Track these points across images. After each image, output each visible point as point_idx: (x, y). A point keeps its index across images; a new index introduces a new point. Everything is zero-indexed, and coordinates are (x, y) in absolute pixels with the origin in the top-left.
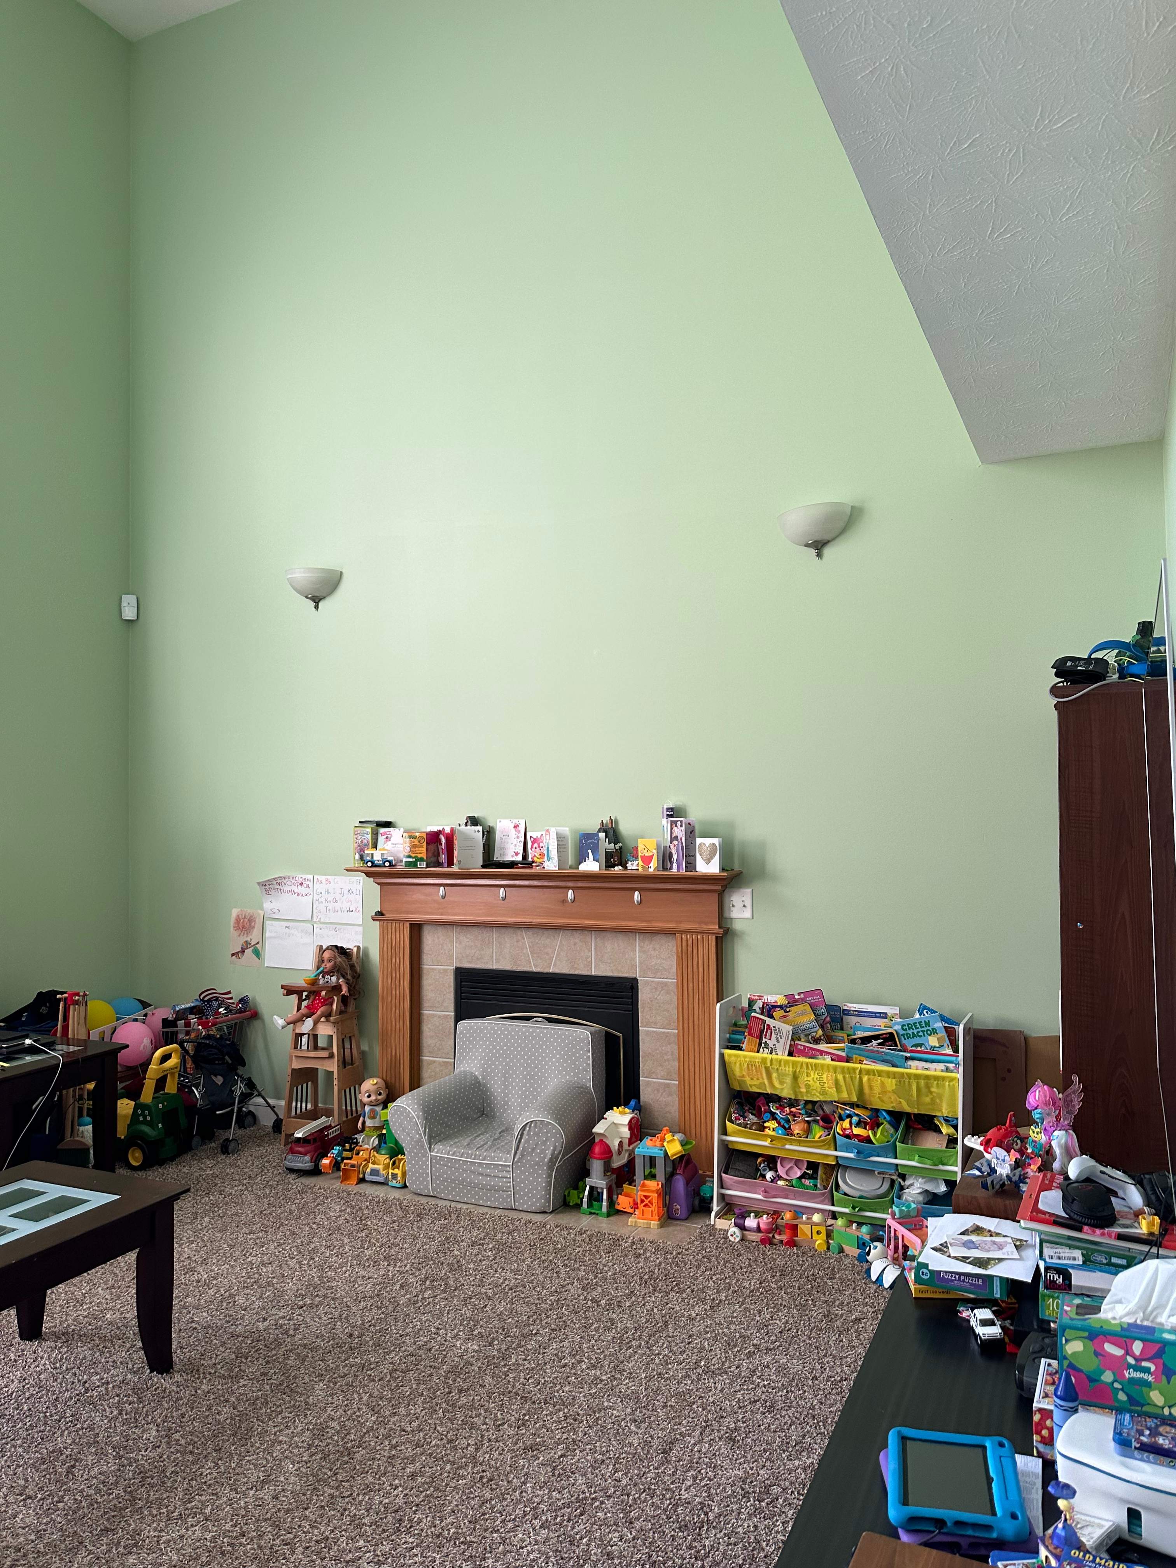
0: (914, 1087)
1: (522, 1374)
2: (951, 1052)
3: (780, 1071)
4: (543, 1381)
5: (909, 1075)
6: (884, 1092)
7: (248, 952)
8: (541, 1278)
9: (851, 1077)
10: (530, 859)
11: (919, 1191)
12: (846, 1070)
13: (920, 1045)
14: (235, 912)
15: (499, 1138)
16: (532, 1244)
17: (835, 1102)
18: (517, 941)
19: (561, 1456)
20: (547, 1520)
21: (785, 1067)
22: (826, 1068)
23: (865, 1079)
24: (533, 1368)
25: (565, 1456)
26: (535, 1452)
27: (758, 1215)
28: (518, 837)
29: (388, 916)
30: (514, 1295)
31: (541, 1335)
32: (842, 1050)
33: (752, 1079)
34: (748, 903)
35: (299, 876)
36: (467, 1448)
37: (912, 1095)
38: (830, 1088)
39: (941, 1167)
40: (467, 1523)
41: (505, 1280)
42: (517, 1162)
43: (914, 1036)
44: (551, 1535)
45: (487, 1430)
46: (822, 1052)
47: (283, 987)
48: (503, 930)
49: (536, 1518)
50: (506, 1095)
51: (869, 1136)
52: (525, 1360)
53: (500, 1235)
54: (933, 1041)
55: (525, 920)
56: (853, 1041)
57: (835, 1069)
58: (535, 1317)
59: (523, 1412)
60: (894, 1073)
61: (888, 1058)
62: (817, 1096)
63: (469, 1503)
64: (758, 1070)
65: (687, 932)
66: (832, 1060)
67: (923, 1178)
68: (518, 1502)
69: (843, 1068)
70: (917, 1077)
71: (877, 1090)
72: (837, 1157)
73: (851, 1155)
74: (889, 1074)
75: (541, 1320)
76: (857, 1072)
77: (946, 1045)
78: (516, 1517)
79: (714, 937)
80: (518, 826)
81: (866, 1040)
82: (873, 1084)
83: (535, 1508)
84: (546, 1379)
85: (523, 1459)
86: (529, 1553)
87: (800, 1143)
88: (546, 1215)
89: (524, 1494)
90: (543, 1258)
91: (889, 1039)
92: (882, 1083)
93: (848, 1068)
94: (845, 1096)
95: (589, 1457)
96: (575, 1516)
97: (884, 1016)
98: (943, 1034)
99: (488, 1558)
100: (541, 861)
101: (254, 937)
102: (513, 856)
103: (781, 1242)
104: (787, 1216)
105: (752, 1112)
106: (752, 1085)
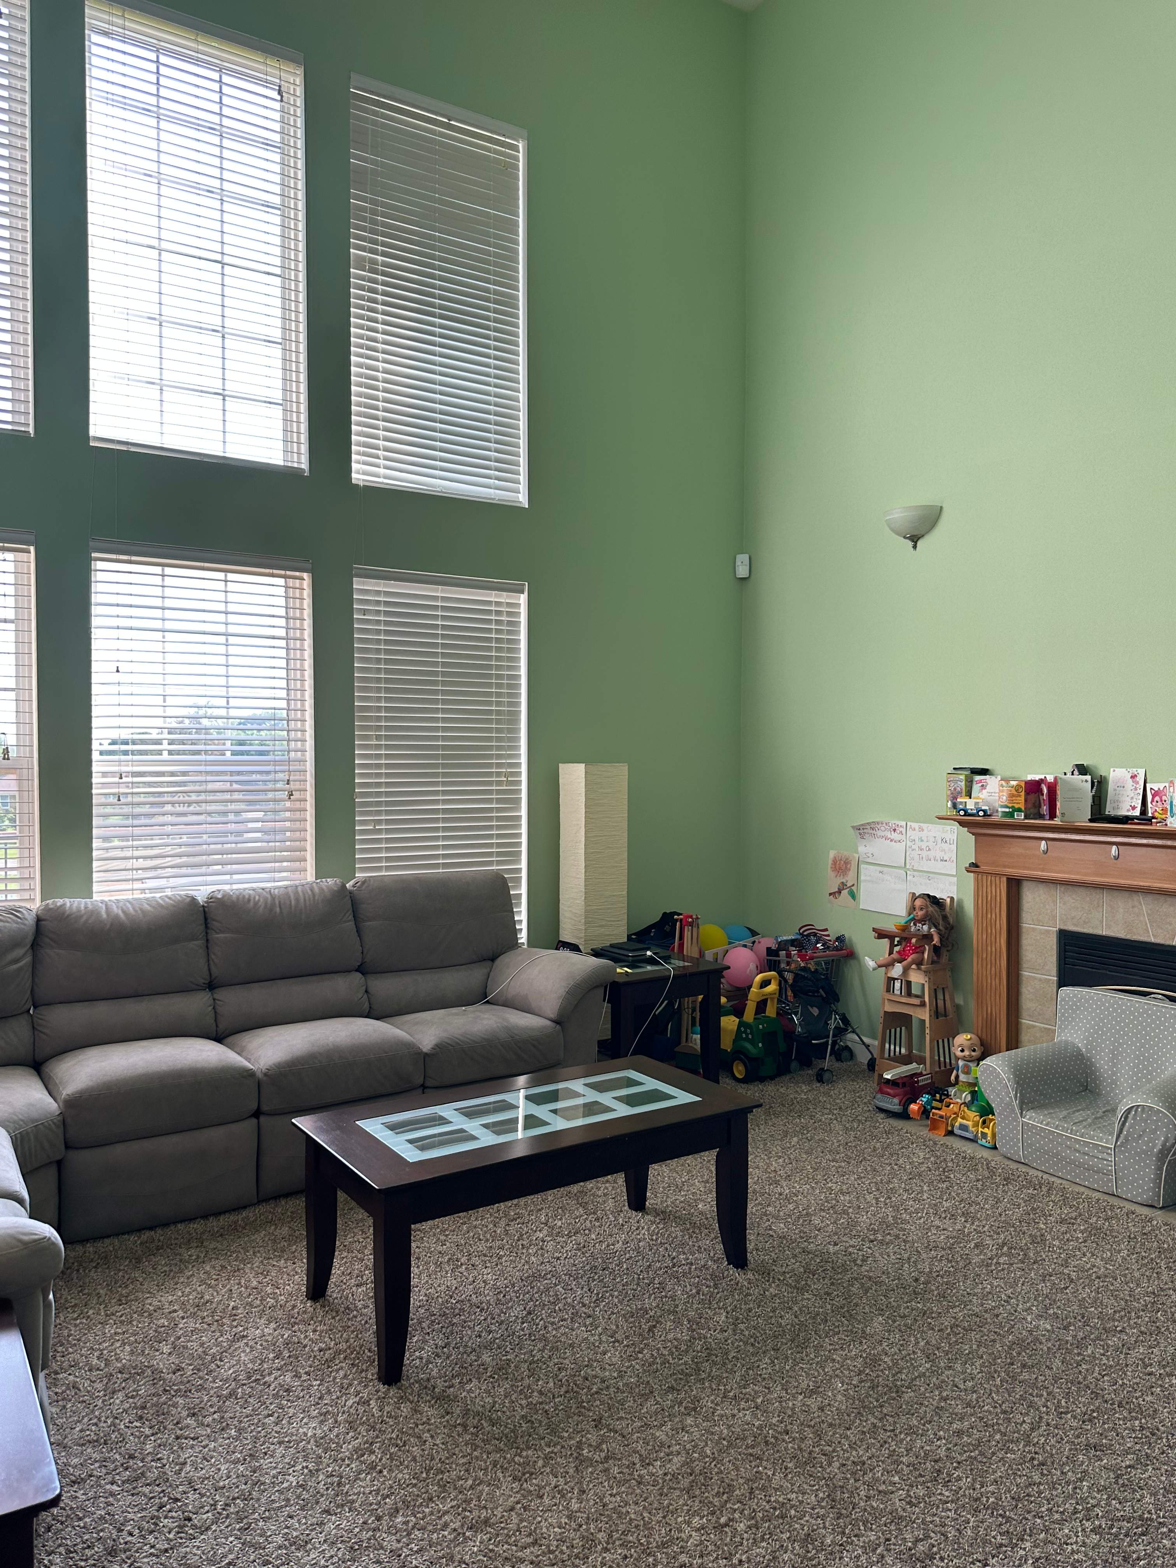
1: (1097, 1368)
4: (1120, 1382)
7: (845, 892)
8: (1137, 1274)
10: (1150, 815)
14: (832, 854)
15: (1101, 1117)
16: (1132, 1236)
18: (1133, 907)
19: (1130, 1466)
20: (1100, 1526)
24: (1111, 1366)
25: (1133, 1467)
26: (1098, 1453)
28: (1136, 789)
29: (983, 868)
30: (1101, 1284)
31: (1127, 1334)
35: (893, 822)
36: (1021, 1425)
40: (1009, 1498)
41: (1094, 1266)
42: (1121, 1146)
44: (1103, 1543)
45: (1047, 1413)
47: (874, 930)
48: (1116, 893)
49: (1088, 1520)
50: (1114, 1074)
52: (1104, 1355)
53: (1095, 1219)
55: (1142, 884)
58: (1123, 1313)
59: (1092, 1407)
63: (1014, 1478)
68: (1070, 1497)
75: (1130, 1319)
78: (1065, 1510)
80: (1136, 776)
83: (1088, 1510)
84: (1125, 1381)
85: (1084, 1455)
86: (1073, 1552)
88: (1155, 1210)
89: (1078, 1491)
90: (1144, 1254)
95: (1163, 1478)
96: (1135, 1533)
99: (1027, 1540)
100: (1163, 816)
101: (850, 879)
102: (1128, 810)
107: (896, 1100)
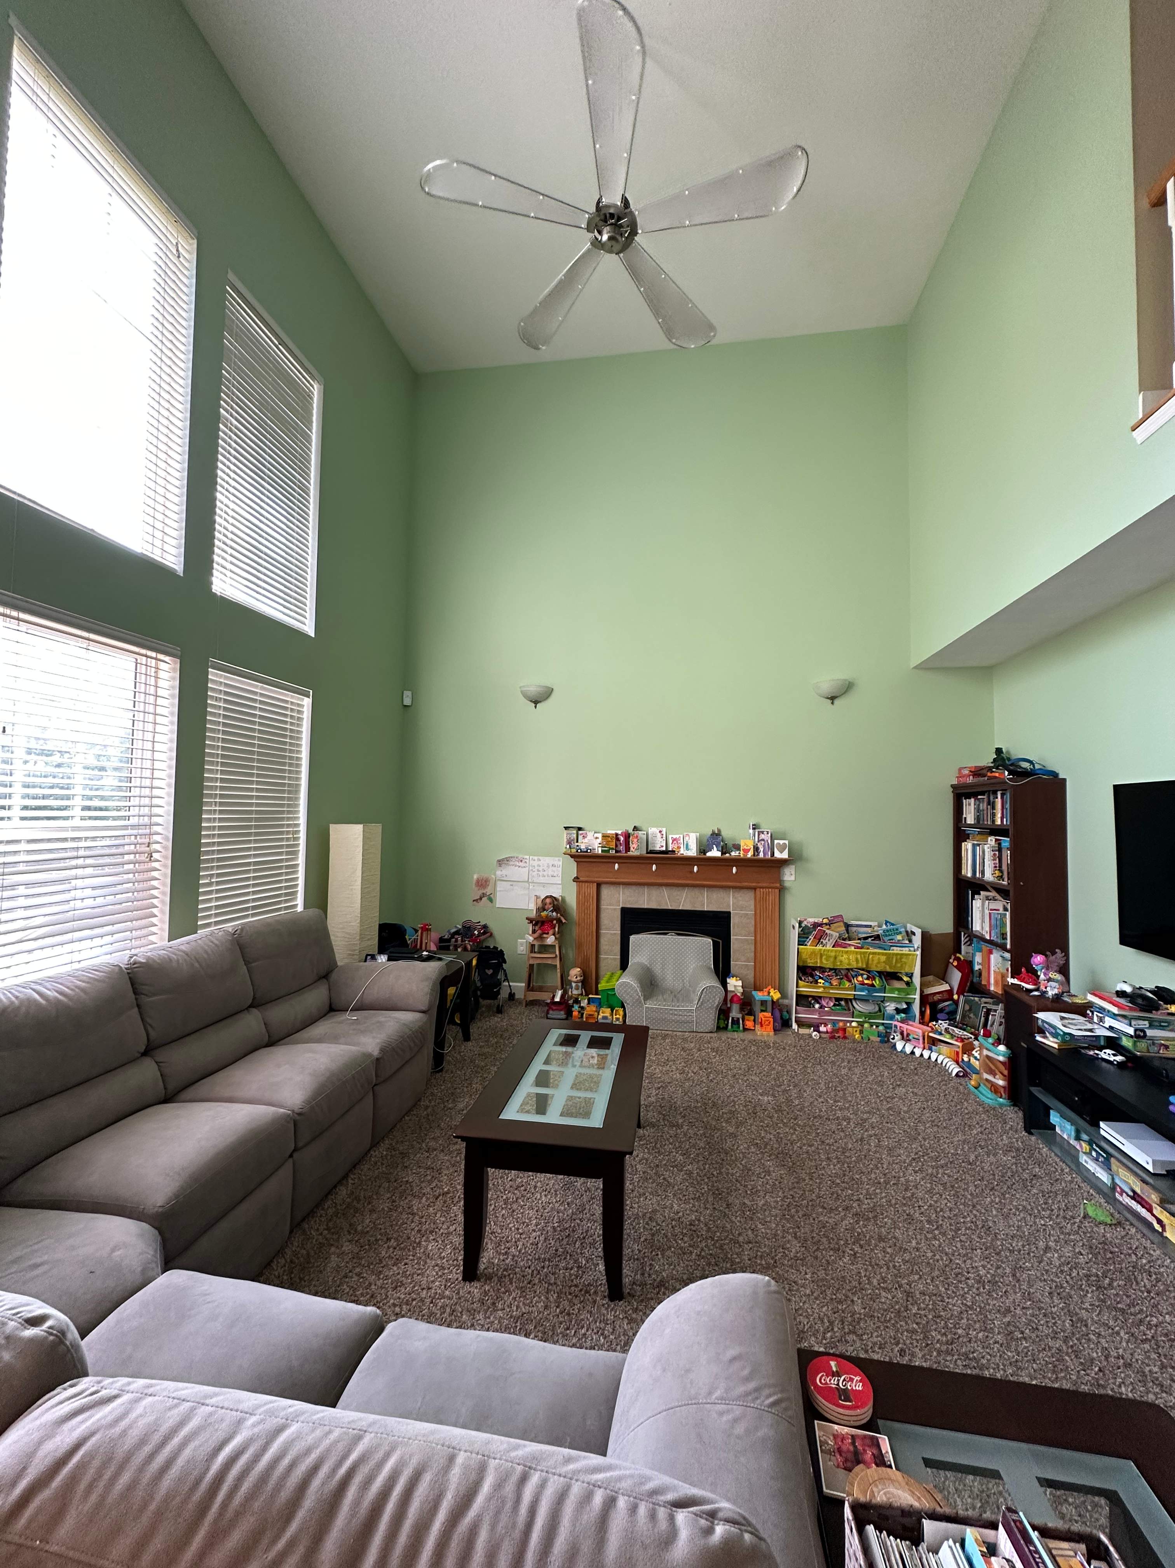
0: (894, 960)
2: (908, 942)
3: (828, 955)
5: (893, 954)
6: (879, 962)
7: (484, 899)
9: (864, 956)
10: (671, 850)
11: (895, 1008)
13: (892, 940)
14: (475, 877)
17: (854, 968)
18: (660, 893)
21: (831, 953)
22: (852, 953)
23: (871, 956)
27: (826, 1025)
28: (663, 838)
29: (581, 879)
32: (859, 943)
33: (811, 960)
34: (793, 872)
35: (520, 856)
37: (892, 963)
38: (853, 962)
39: (908, 996)
42: (699, 1007)
43: (889, 935)
46: (850, 945)
47: (527, 919)
48: (651, 887)
51: (873, 983)
55: (665, 881)
56: (859, 939)
57: (857, 953)
60: (886, 953)
61: (882, 946)
62: (846, 966)
64: (816, 955)
65: (763, 888)
66: (855, 948)
67: (895, 1002)
69: (861, 952)
70: (897, 954)
71: (875, 962)
72: (854, 995)
73: (864, 993)
74: (883, 954)
76: (868, 954)
77: (906, 939)
79: (778, 890)
80: (661, 831)
81: (866, 938)
82: (874, 959)
87: (838, 989)
91: (877, 937)
92: (879, 958)
94: (860, 965)
97: (870, 926)
98: (904, 934)
100: (677, 850)
101: (488, 891)
102: (660, 848)
103: (840, 1037)
104: (841, 1024)
105: (812, 976)
106: (810, 963)
107: (562, 1013)
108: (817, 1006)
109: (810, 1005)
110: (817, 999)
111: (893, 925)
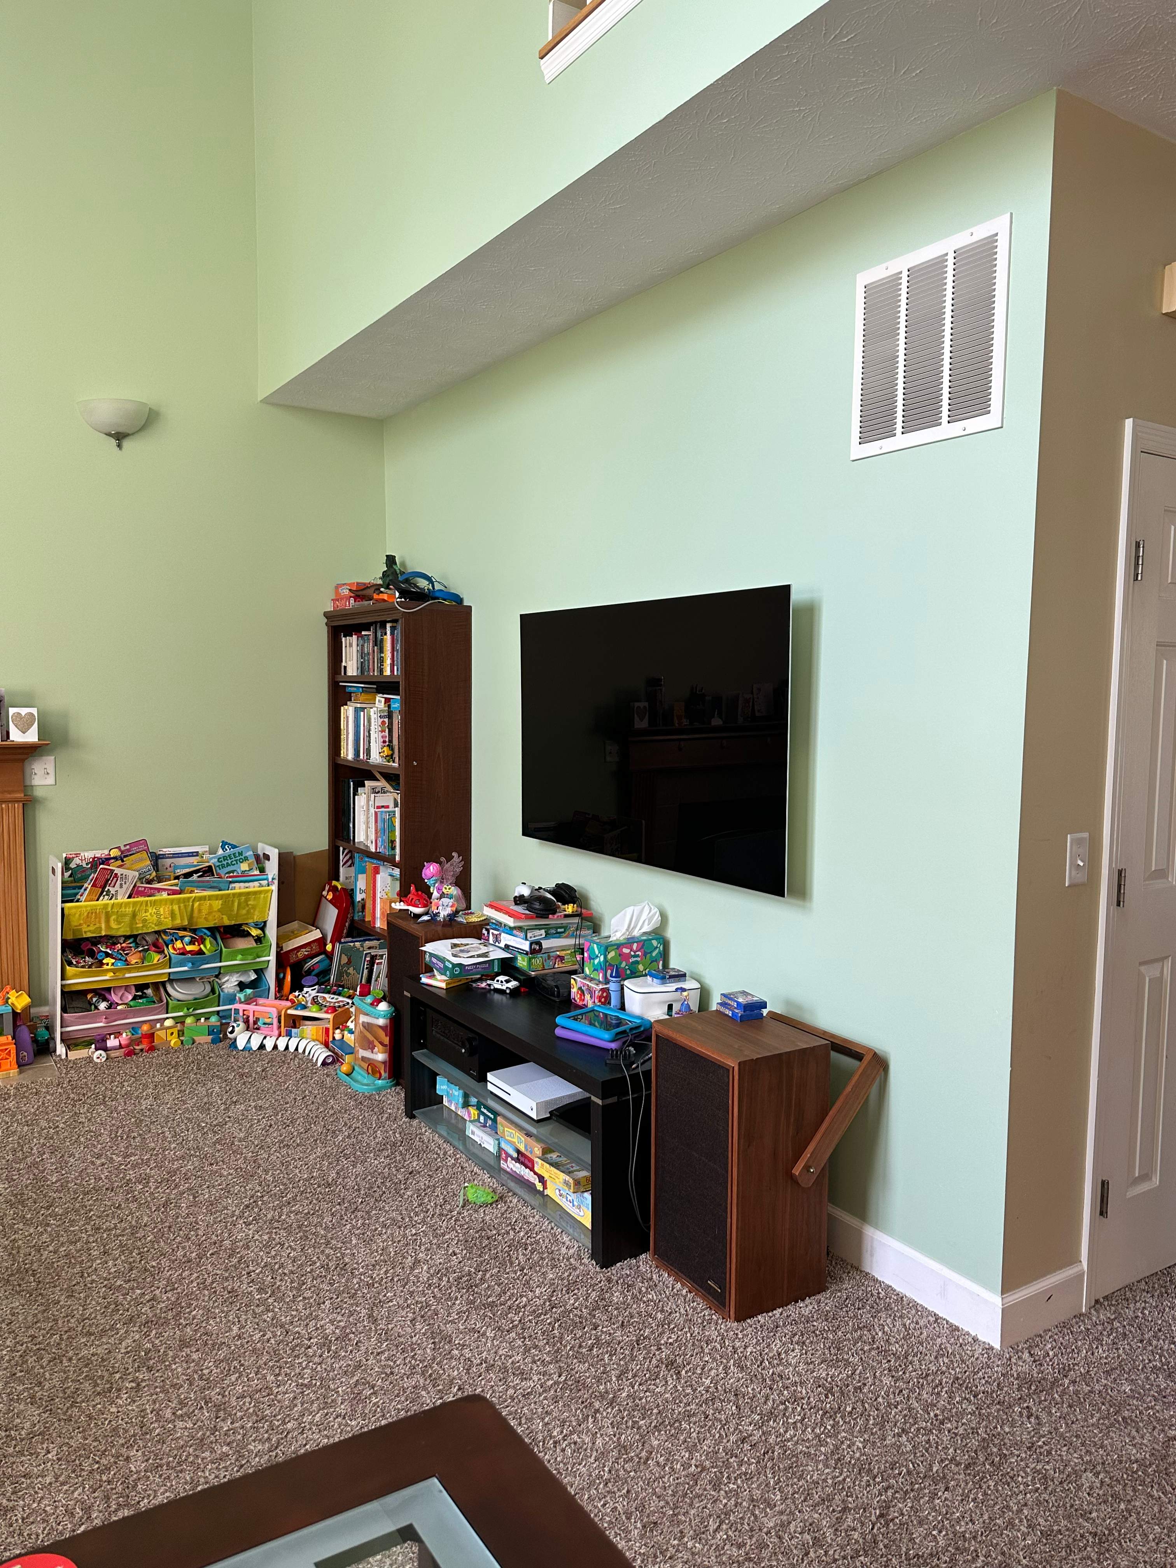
0: (236, 904)
2: (257, 872)
3: (119, 913)
5: (234, 895)
6: (210, 913)
9: (185, 906)
11: (236, 983)
12: (181, 900)
13: (233, 872)
17: (168, 929)
21: (125, 908)
22: (164, 903)
23: (196, 904)
27: (118, 1034)
32: (176, 885)
33: (88, 926)
34: (51, 770)
37: (233, 911)
38: (165, 918)
39: (258, 960)
43: (228, 865)
46: (159, 890)
51: (201, 949)
54: (244, 867)
56: (177, 878)
57: (172, 901)
60: (222, 896)
61: (215, 885)
62: (153, 928)
64: (98, 916)
66: (168, 895)
67: (238, 972)
69: (179, 899)
70: (240, 894)
71: (204, 912)
72: (169, 973)
73: (185, 968)
74: (217, 897)
76: (191, 900)
77: (255, 868)
79: (21, 804)
81: (188, 875)
82: (202, 908)
87: (138, 969)
91: (209, 871)
92: (211, 905)
93: (180, 899)
94: (178, 922)
97: (196, 854)
98: (252, 860)
103: (142, 1050)
104: (145, 1028)
105: (92, 954)
106: (88, 932)
108: (103, 1006)
109: (89, 1006)
110: (102, 993)
111: (234, 847)
